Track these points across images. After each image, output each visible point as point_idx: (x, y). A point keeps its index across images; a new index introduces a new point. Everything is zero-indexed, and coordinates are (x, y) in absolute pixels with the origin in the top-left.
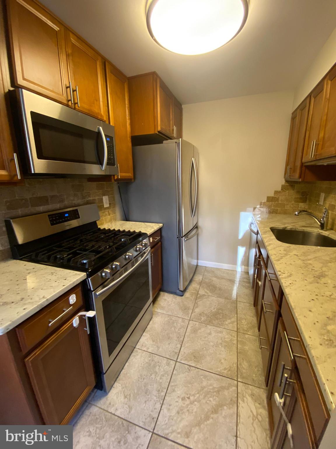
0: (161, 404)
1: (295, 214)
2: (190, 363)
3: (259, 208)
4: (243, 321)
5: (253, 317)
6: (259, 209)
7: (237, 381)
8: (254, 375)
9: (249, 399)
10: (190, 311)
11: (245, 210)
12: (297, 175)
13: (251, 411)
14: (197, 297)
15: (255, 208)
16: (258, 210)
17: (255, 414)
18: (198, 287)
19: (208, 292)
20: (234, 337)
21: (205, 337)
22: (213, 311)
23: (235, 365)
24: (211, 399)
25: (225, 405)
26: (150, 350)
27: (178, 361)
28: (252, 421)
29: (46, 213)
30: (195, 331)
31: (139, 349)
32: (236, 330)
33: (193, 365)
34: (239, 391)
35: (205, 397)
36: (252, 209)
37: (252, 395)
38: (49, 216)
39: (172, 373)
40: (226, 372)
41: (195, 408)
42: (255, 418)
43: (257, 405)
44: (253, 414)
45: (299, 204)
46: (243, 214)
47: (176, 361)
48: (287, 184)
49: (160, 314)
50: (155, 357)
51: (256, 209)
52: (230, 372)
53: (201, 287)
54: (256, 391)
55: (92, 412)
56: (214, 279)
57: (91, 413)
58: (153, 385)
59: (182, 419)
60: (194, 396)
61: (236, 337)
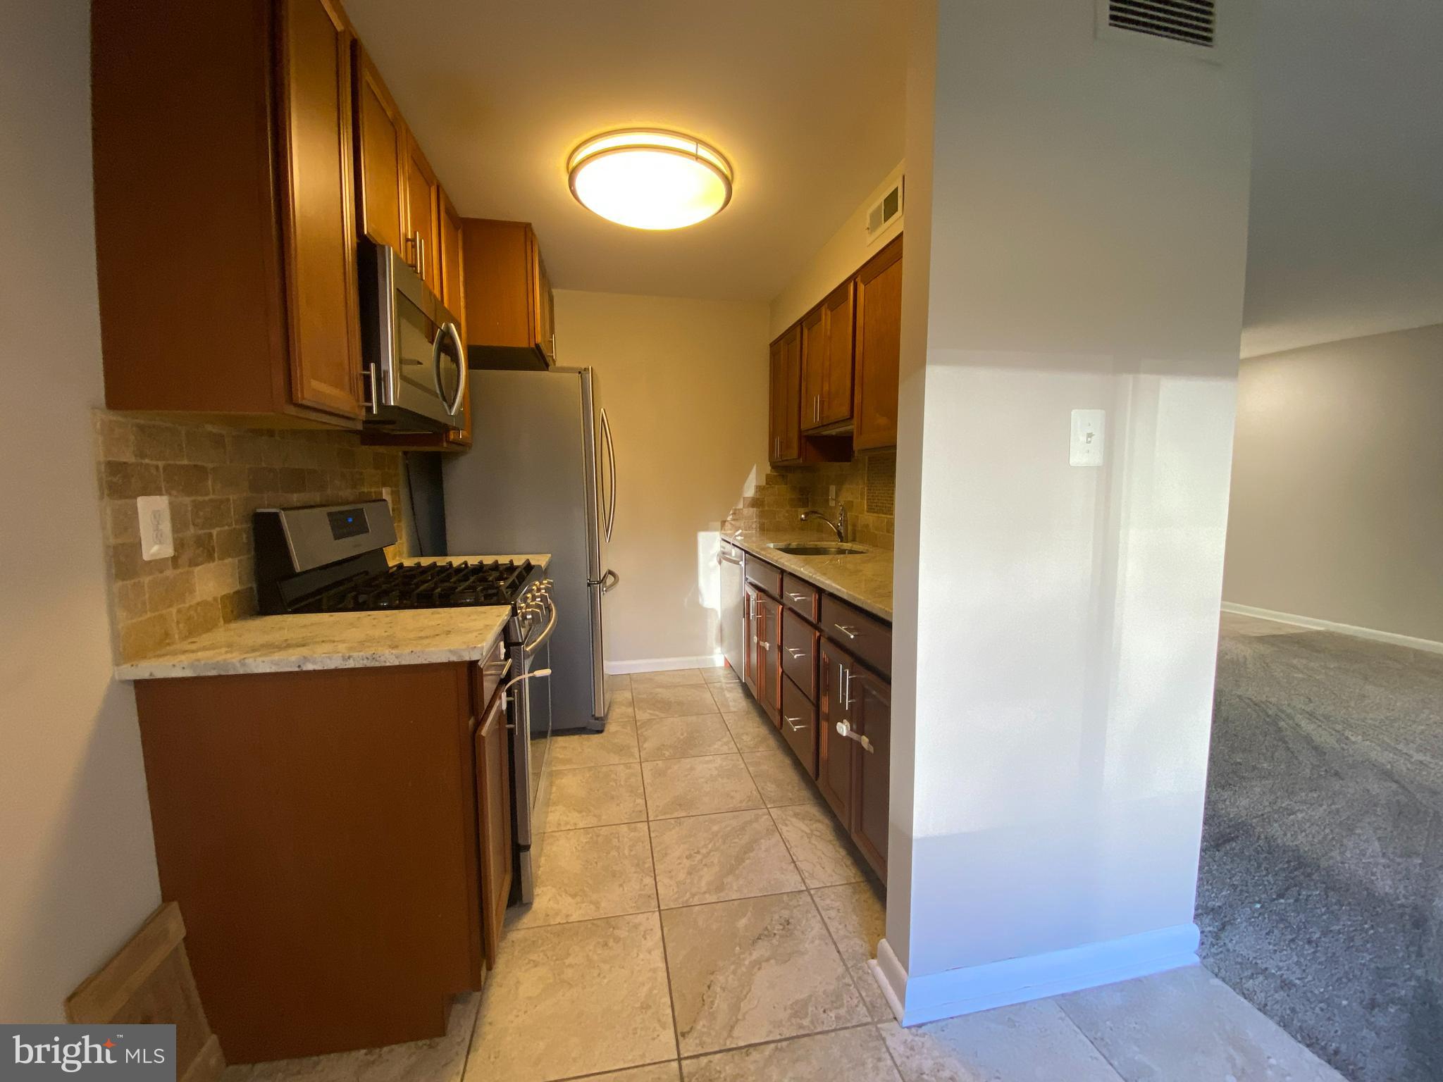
0: (652, 877)
1: (802, 519)
2: (676, 815)
3: (733, 522)
4: (744, 738)
5: (758, 727)
6: (731, 524)
7: (768, 808)
8: (790, 794)
9: (794, 820)
10: (636, 750)
11: (706, 529)
12: (794, 452)
13: (803, 831)
14: (637, 726)
15: (724, 522)
16: (729, 526)
17: (809, 831)
18: (630, 710)
19: (657, 713)
20: (738, 760)
21: (686, 776)
22: (682, 737)
23: (755, 793)
24: (736, 840)
25: (761, 839)
26: (581, 825)
27: (650, 819)
28: (808, 840)
29: (324, 509)
30: (660, 773)
31: (553, 832)
32: (737, 751)
33: (684, 814)
34: (774, 818)
35: (724, 843)
36: (719, 524)
37: (796, 815)
38: (330, 514)
39: (650, 837)
40: (744, 804)
41: (715, 857)
42: (809, 836)
43: (806, 822)
44: (806, 833)
45: (797, 511)
46: (703, 537)
47: (648, 821)
48: (775, 474)
49: (566, 772)
50: (601, 830)
51: (727, 523)
52: (750, 803)
53: (636, 709)
54: (798, 809)
55: (514, 939)
56: (659, 690)
57: (513, 942)
58: (621, 863)
59: (701, 877)
60: (707, 848)
61: (741, 759)
